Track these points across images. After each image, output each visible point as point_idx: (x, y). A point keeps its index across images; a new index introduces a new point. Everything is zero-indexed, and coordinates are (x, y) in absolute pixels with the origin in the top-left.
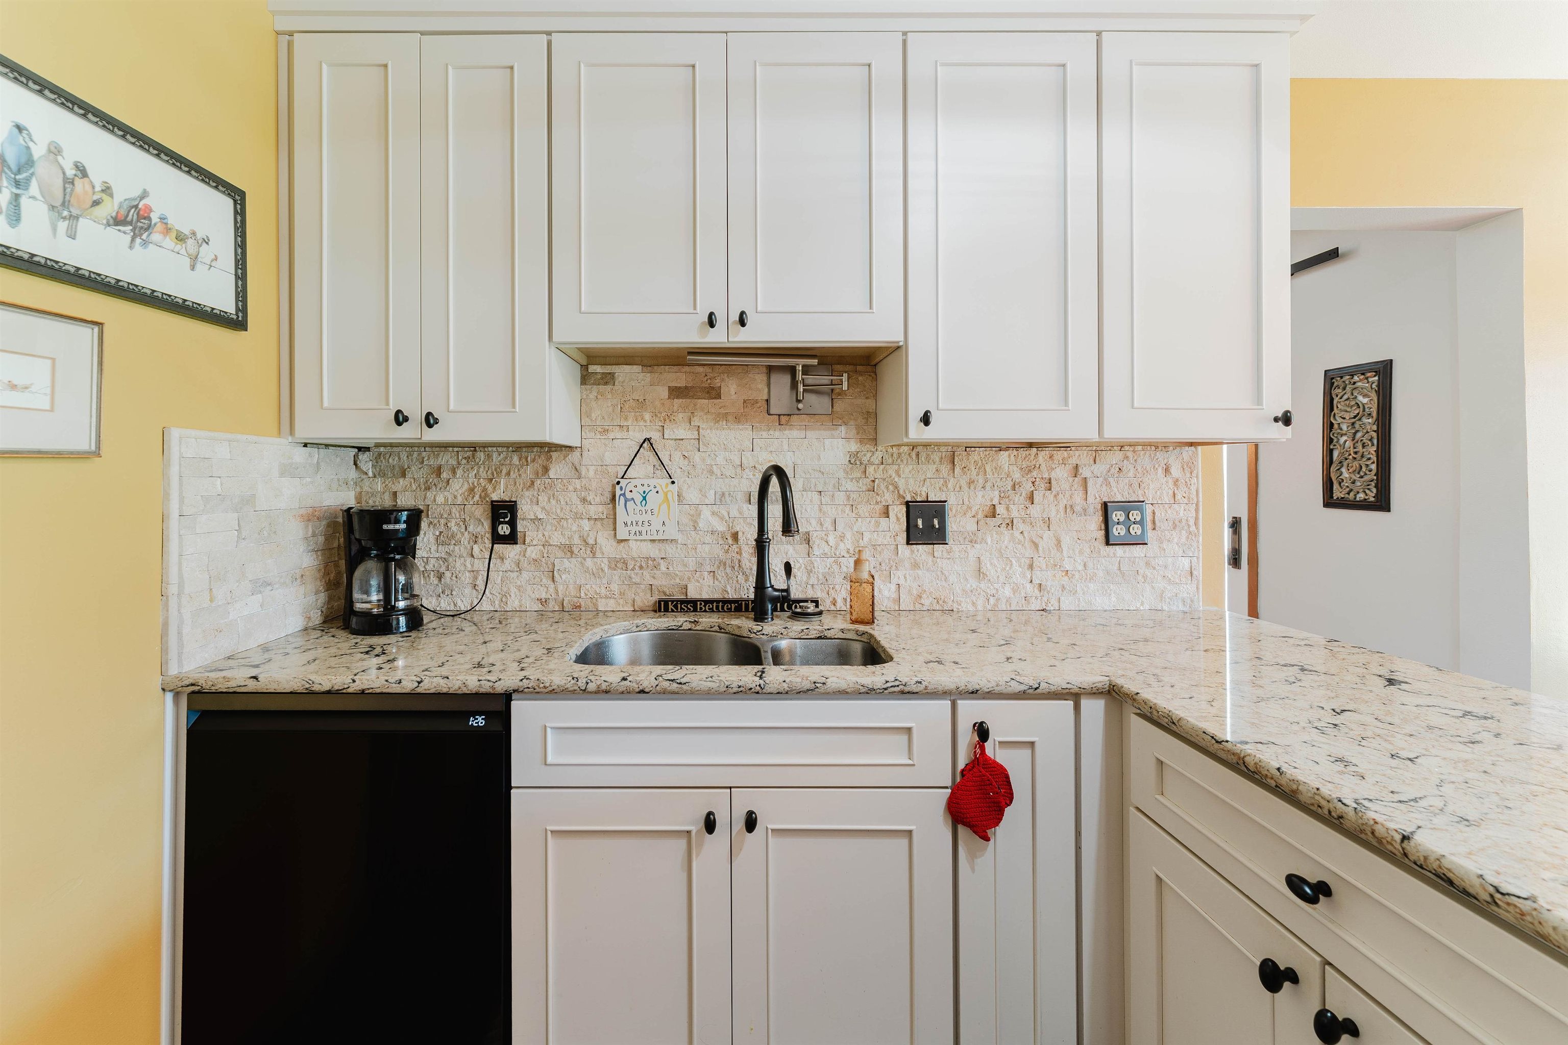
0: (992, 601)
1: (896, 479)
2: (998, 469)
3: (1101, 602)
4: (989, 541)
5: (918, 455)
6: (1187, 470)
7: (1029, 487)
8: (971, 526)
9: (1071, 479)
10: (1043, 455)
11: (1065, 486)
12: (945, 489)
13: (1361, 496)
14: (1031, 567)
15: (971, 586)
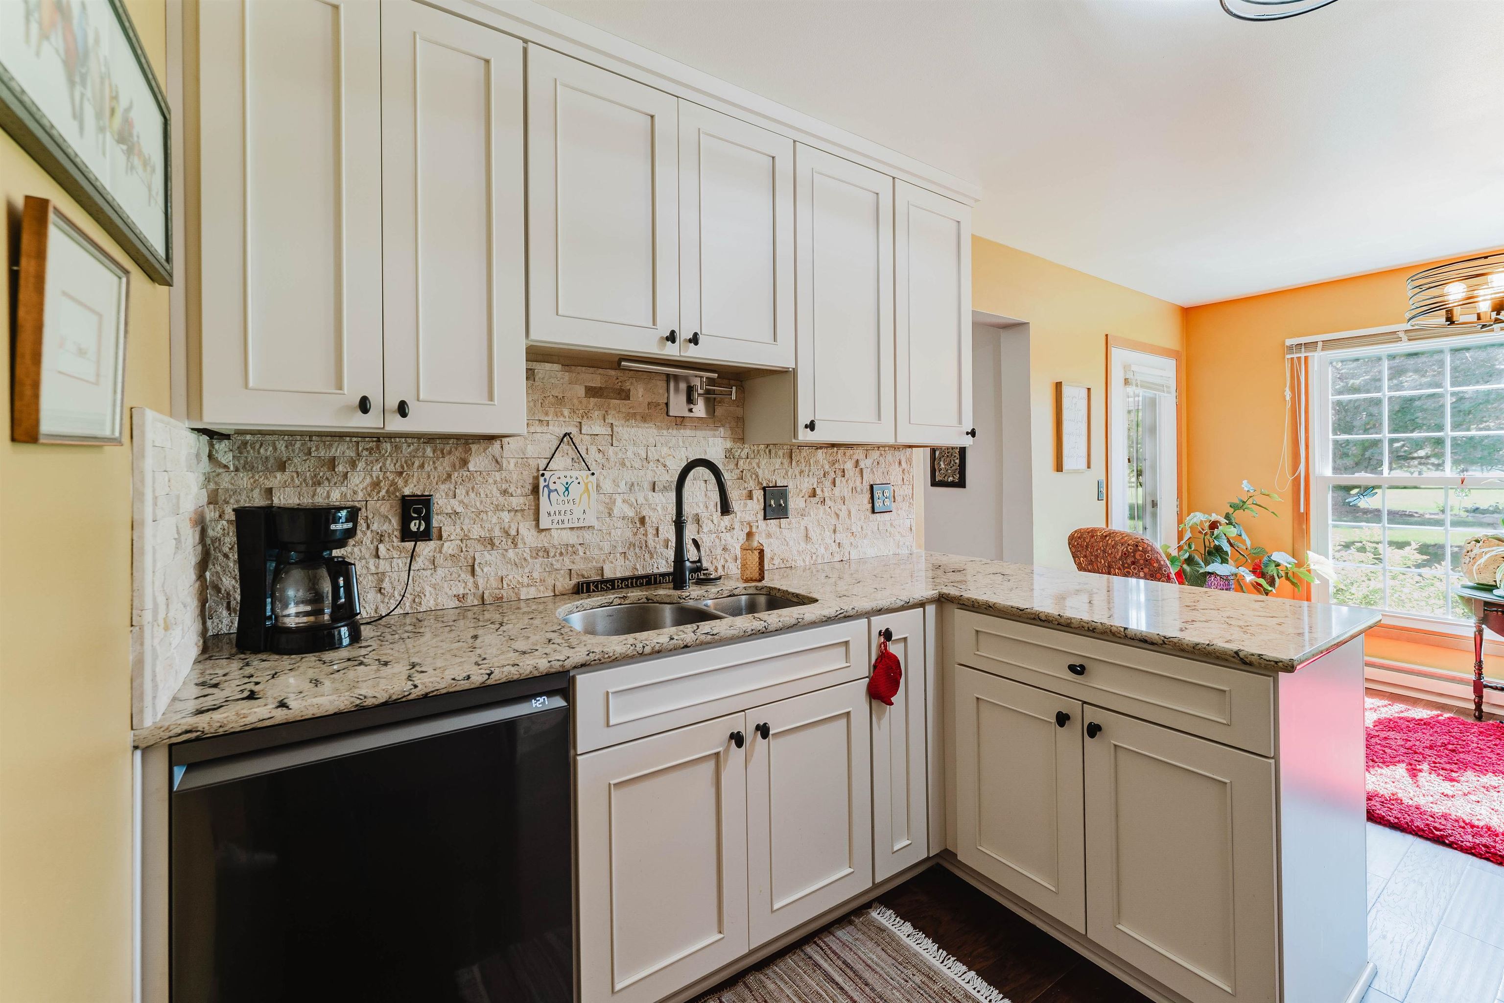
0: (814, 558)
1: (757, 470)
2: (817, 462)
3: (871, 552)
4: (812, 513)
5: (770, 451)
6: (909, 463)
7: (832, 475)
8: (802, 504)
9: (854, 469)
10: (841, 451)
11: (852, 474)
12: (786, 477)
13: (951, 479)
14: (835, 531)
15: (802, 548)
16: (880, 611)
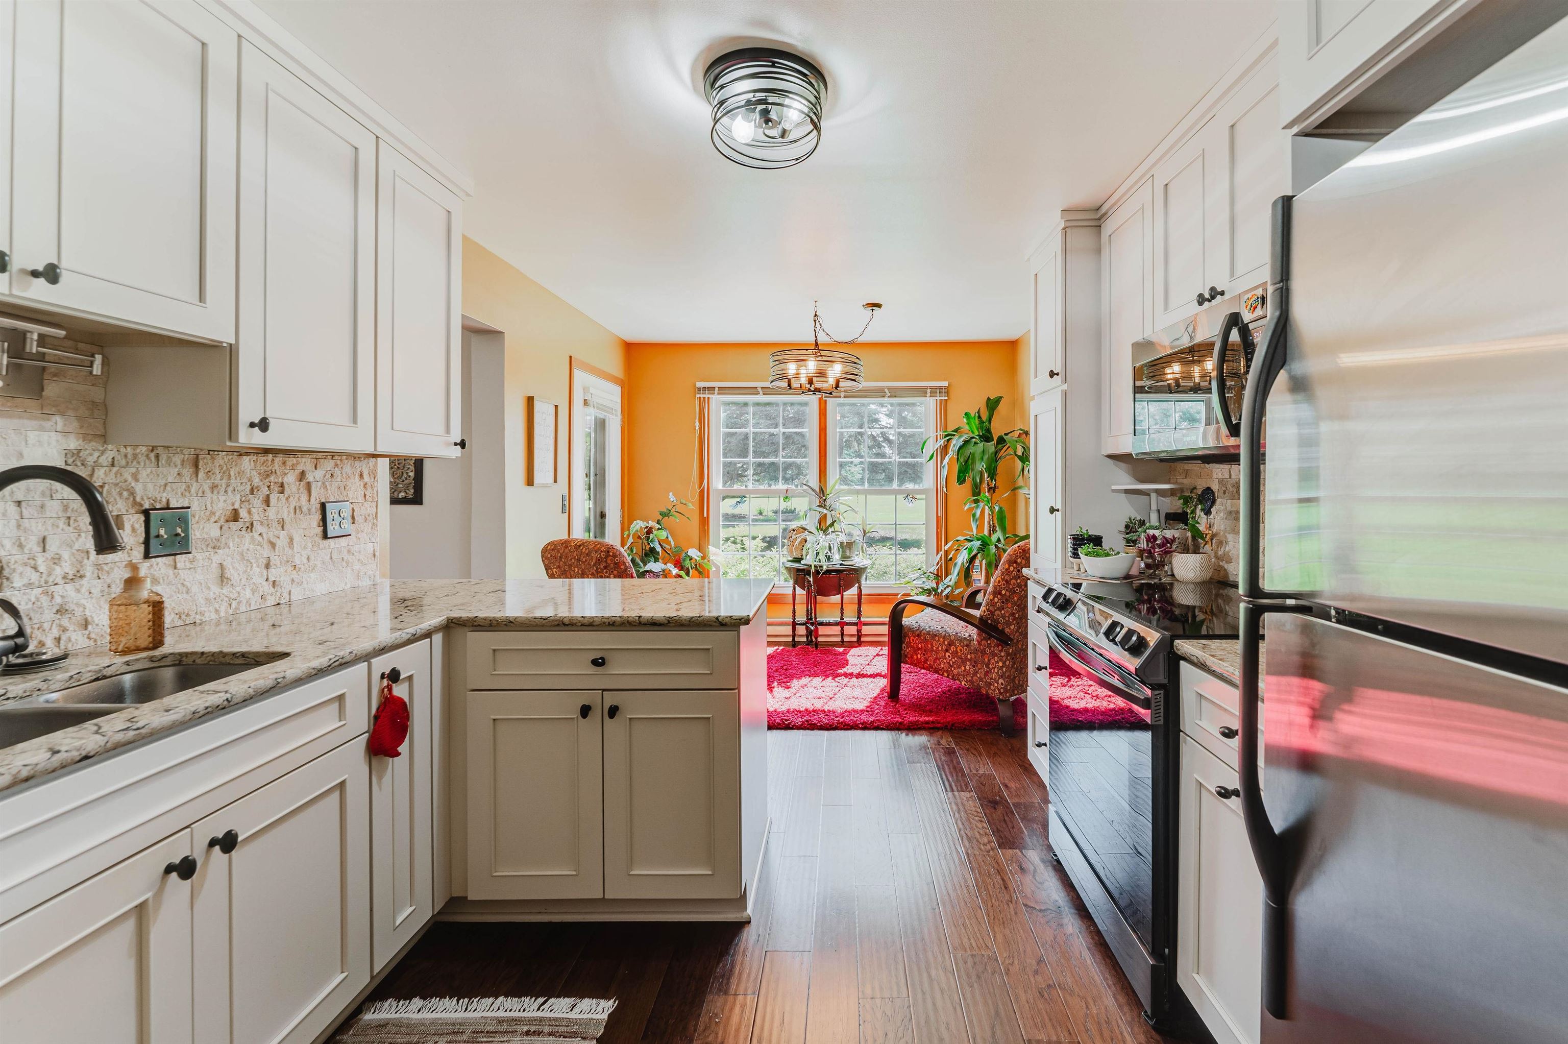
0: (234, 604)
1: (133, 485)
2: (240, 473)
3: (321, 588)
4: (231, 545)
5: (157, 457)
6: (372, 476)
7: (265, 491)
8: (215, 532)
9: (298, 483)
10: (279, 459)
11: (294, 489)
12: (187, 494)
13: (402, 495)
14: (267, 566)
15: (214, 593)
16: (383, 650)
